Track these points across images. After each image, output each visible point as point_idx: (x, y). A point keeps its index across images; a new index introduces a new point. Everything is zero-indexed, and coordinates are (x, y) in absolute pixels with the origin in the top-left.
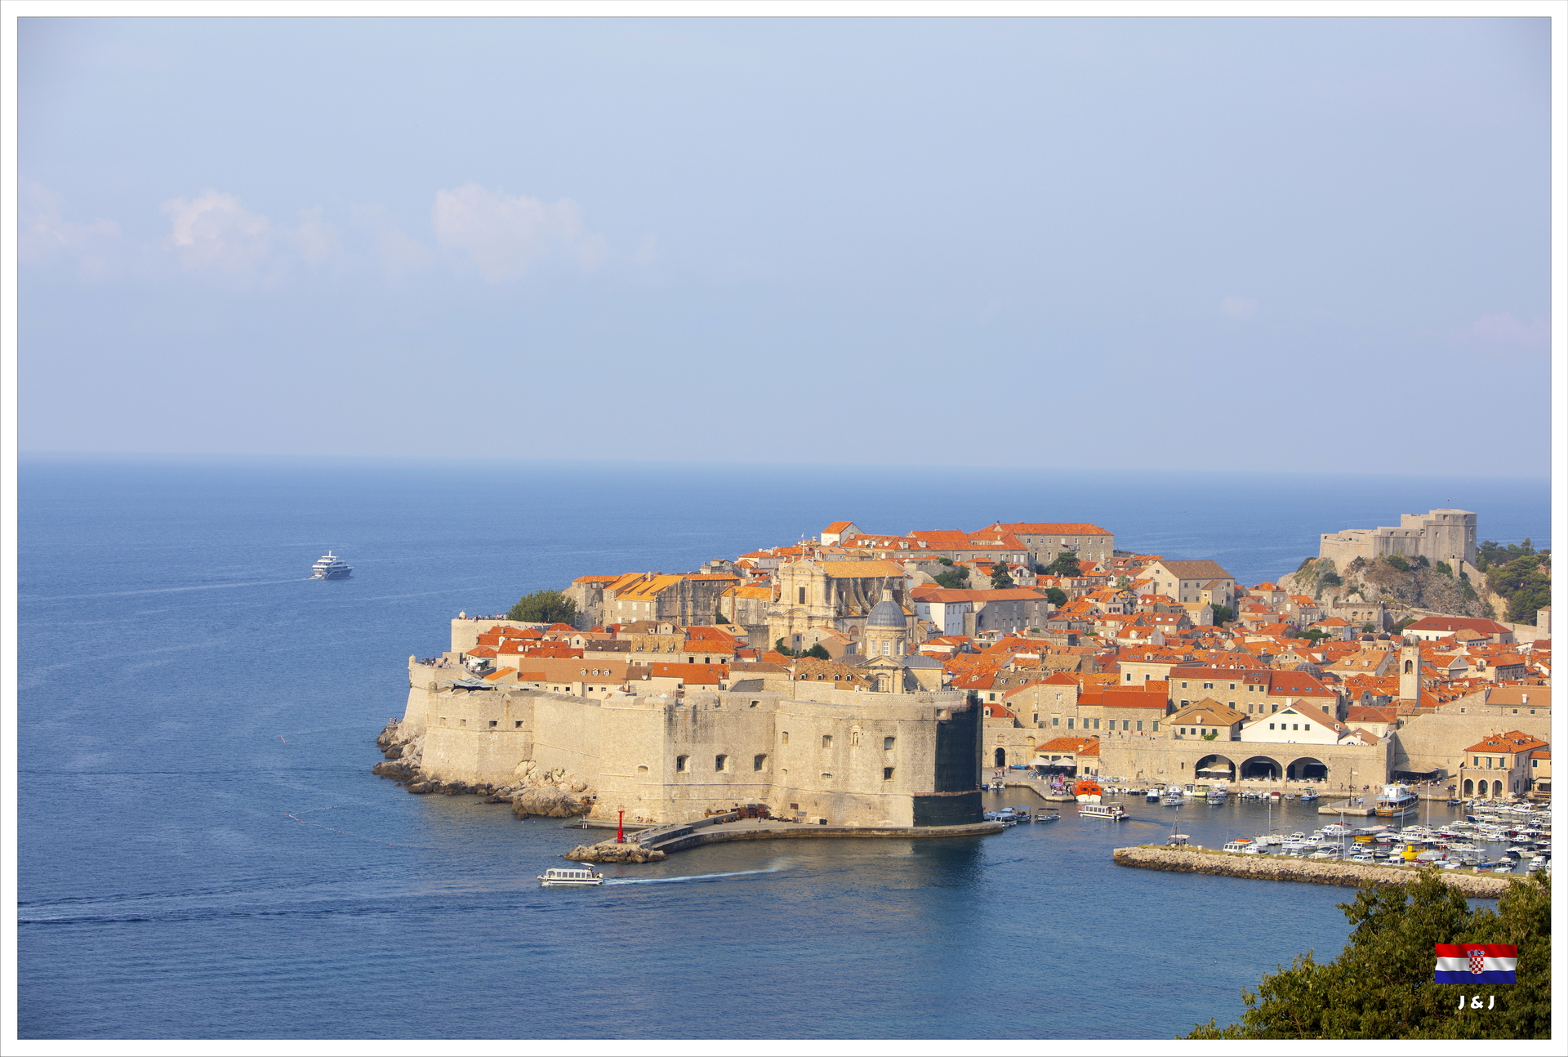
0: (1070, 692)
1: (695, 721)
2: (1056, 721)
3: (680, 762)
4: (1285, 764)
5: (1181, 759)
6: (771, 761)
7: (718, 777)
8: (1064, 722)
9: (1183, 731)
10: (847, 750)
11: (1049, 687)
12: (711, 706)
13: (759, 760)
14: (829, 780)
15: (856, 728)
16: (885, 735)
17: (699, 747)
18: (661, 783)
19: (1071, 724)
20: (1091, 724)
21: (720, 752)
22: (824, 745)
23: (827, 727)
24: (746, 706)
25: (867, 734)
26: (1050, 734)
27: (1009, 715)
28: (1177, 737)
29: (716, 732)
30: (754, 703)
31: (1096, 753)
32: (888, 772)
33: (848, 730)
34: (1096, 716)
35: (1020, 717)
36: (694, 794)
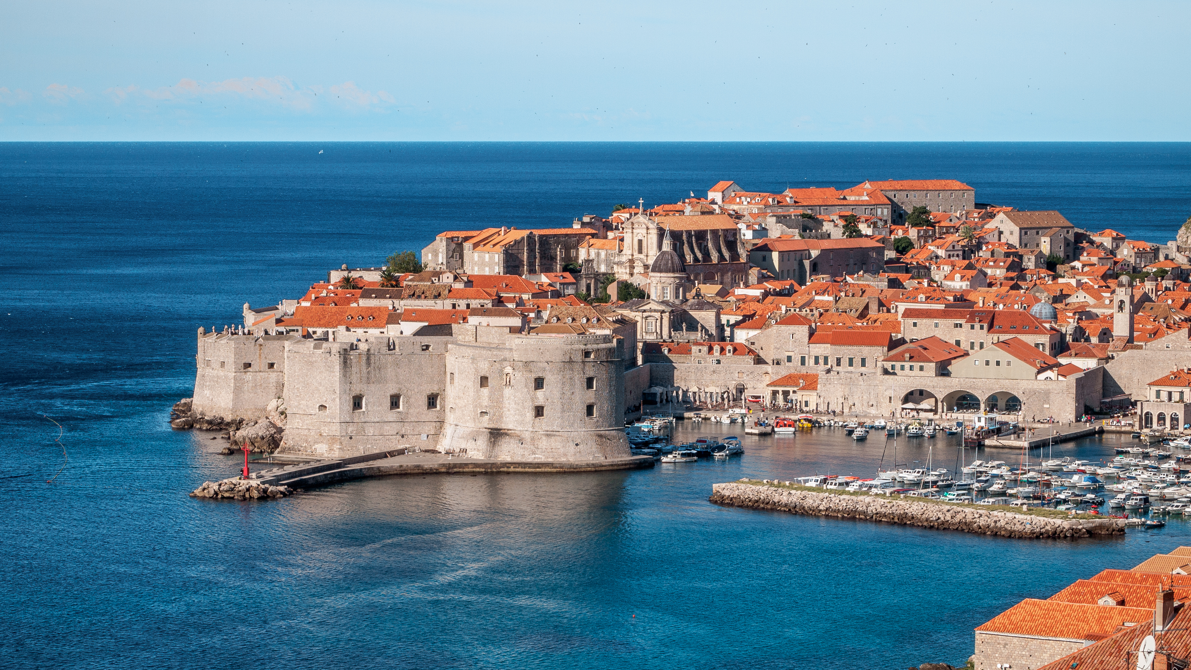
0: (802, 331)
1: (368, 363)
2: (789, 359)
3: (357, 403)
4: (982, 397)
5: (889, 393)
6: (443, 399)
7: (392, 415)
8: (796, 359)
9: (893, 367)
10: (501, 390)
11: (783, 327)
12: (385, 349)
13: (432, 401)
14: (486, 417)
15: (508, 370)
16: (534, 376)
17: (372, 387)
18: (338, 420)
19: (803, 362)
20: (821, 361)
21: (394, 391)
22: (482, 385)
23: (484, 368)
24: (418, 349)
25: (518, 375)
26: (783, 371)
27: (751, 351)
28: (886, 372)
29: (390, 372)
30: (428, 347)
31: (815, 389)
32: (539, 411)
33: (501, 371)
34: (826, 353)
35: (762, 354)
36: (370, 430)
